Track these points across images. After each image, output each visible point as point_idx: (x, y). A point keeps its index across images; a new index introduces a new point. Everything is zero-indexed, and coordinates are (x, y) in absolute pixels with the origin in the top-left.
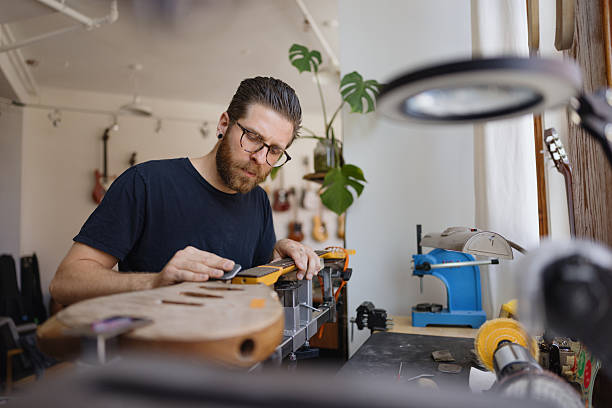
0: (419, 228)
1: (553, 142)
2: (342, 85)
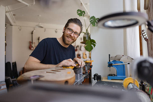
0: (109, 55)
1: (144, 33)
2: (90, 20)
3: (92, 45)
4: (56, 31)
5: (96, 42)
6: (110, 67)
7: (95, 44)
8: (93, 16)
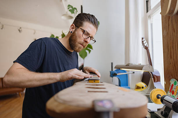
0: (112, 64)
3: (87, 51)
4: (20, 30)
6: (112, 77)
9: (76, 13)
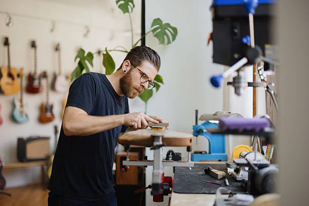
0: (197, 111)
1: (261, 70)
2: (152, 26)
5: (164, 81)
6: (197, 136)
7: (159, 84)
8: (159, 19)
9: (132, 9)
